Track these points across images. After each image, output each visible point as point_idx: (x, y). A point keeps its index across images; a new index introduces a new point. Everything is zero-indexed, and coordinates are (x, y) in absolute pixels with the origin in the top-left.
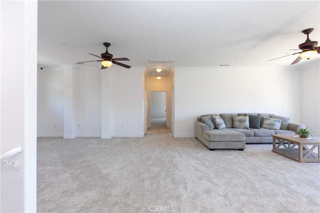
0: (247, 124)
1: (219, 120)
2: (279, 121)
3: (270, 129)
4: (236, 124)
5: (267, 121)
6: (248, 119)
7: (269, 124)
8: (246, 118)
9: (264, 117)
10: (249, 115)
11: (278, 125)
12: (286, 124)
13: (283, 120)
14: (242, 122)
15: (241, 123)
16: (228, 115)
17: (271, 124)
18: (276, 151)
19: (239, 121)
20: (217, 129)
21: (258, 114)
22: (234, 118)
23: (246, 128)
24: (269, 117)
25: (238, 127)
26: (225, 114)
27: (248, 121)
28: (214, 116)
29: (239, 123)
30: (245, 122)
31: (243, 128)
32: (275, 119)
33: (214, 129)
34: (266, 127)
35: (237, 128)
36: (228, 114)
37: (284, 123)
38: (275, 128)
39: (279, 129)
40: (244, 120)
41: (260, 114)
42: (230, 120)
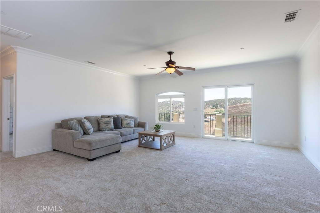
0: (112, 125)
1: (88, 125)
2: (133, 120)
3: (128, 128)
4: (103, 126)
5: (125, 121)
6: (112, 121)
7: (127, 124)
8: (111, 120)
9: (122, 118)
10: (113, 117)
11: (132, 124)
12: (137, 122)
13: (135, 119)
14: (108, 123)
15: (107, 125)
16: (93, 118)
17: (129, 123)
18: (141, 146)
19: (105, 124)
20: (86, 134)
21: (117, 115)
22: (100, 121)
23: (112, 130)
24: (124, 117)
25: (104, 129)
26: (90, 117)
27: (113, 122)
28: (82, 120)
29: (105, 125)
30: (110, 123)
31: (109, 130)
32: (130, 119)
33: (83, 135)
34: (125, 126)
35: (104, 131)
36: (93, 116)
37: (136, 122)
38: (131, 127)
39: (133, 127)
40: (110, 122)
41: (118, 115)
42: (96, 123)
